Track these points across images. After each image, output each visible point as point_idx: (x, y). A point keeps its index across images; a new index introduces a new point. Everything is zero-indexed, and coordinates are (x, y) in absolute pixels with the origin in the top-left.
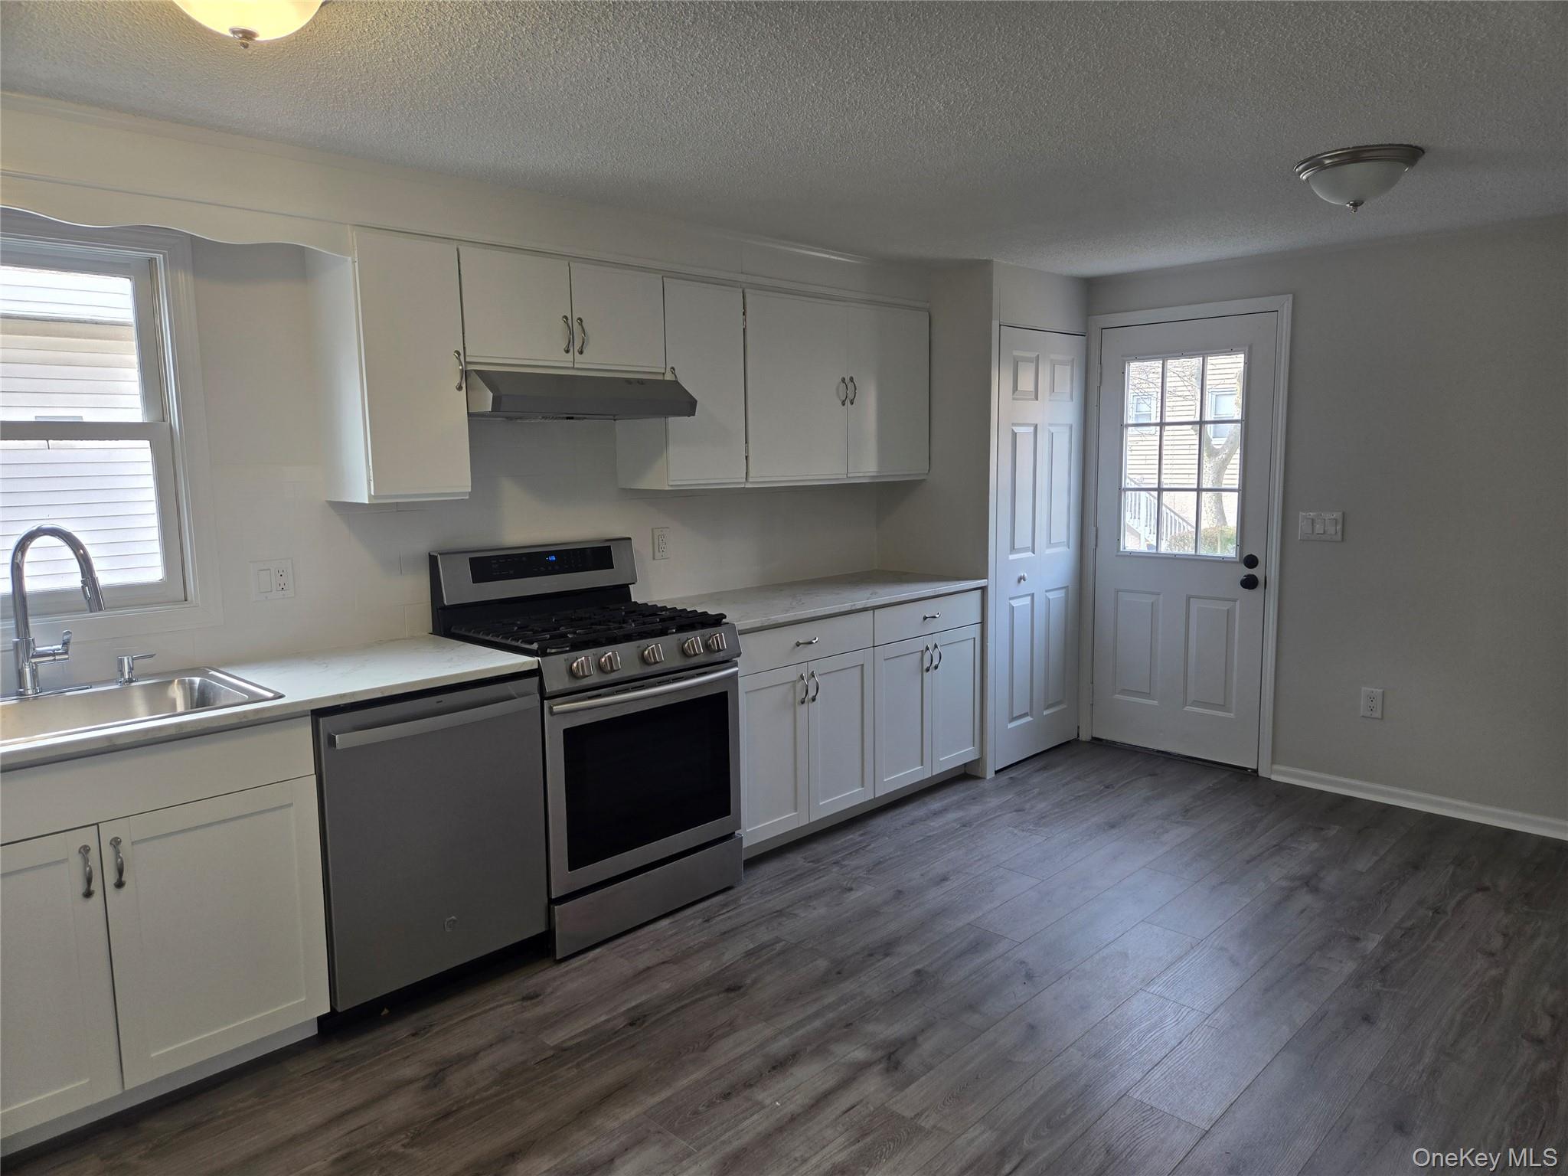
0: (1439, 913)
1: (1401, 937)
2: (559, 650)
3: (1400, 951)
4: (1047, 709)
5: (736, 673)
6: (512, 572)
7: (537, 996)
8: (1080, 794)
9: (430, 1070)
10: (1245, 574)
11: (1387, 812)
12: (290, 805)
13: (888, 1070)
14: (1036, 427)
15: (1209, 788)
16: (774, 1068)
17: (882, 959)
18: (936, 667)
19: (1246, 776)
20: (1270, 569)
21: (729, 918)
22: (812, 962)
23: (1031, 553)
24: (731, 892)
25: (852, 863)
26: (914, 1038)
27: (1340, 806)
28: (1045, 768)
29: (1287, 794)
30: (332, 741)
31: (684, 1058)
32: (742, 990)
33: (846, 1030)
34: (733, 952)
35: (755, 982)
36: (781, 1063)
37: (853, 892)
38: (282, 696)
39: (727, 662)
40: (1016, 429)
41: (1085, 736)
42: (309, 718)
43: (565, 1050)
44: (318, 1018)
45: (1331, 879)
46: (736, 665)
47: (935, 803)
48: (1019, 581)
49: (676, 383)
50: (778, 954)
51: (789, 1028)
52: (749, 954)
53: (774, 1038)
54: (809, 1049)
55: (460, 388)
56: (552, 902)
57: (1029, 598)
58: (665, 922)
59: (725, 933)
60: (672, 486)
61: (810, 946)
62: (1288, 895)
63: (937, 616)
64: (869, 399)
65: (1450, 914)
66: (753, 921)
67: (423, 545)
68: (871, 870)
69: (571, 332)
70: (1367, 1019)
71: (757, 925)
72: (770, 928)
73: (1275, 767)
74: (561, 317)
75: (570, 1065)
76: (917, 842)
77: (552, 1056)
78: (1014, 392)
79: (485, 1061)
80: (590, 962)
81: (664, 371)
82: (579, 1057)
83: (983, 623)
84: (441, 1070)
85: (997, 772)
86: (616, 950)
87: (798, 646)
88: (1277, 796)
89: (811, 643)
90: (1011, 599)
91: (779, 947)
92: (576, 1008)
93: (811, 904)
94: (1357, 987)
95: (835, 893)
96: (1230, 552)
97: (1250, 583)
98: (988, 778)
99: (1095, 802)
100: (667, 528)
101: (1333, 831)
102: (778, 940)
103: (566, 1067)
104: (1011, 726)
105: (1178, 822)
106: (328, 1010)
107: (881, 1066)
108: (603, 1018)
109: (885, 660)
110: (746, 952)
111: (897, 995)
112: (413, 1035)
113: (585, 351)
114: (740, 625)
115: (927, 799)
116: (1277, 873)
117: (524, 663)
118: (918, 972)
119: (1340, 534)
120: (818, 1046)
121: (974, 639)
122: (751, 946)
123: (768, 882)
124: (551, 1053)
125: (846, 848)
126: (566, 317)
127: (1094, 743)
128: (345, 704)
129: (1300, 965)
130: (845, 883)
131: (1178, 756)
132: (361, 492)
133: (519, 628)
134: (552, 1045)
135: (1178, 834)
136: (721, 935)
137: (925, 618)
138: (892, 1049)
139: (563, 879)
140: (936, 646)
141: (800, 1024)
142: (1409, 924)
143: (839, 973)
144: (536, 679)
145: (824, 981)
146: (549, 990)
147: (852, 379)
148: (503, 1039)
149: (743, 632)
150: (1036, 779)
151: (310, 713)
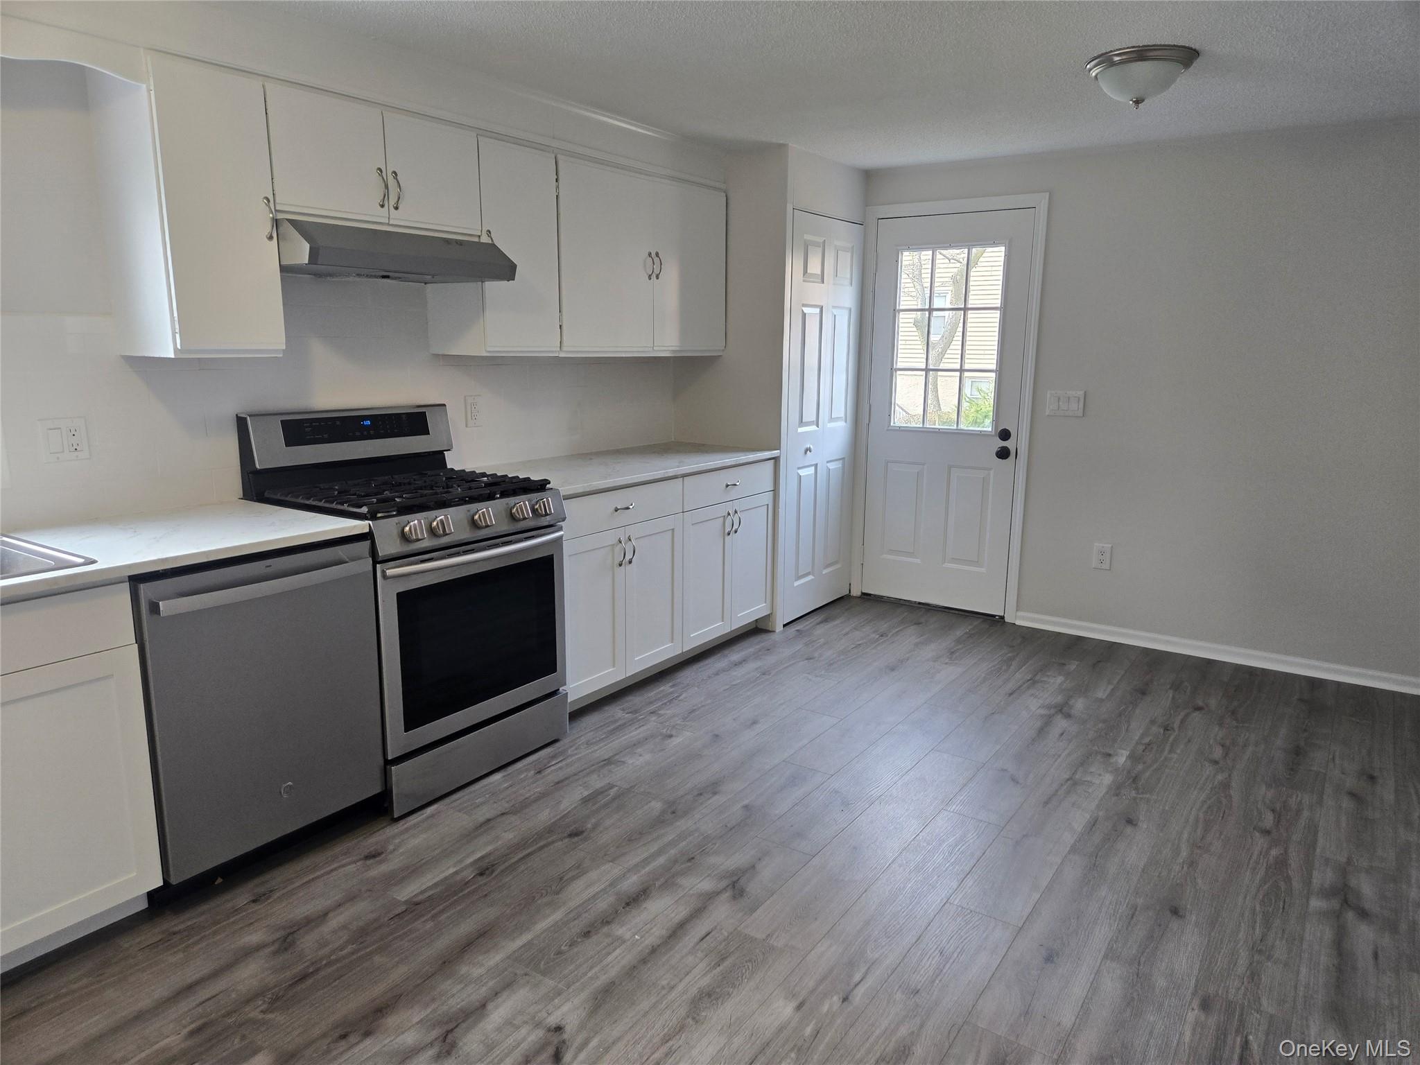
0: (1168, 730)
1: (1143, 751)
2: (386, 514)
3: (1144, 763)
4: (825, 569)
5: (561, 537)
6: (326, 436)
7: (379, 854)
8: (860, 642)
9: (278, 935)
10: (1001, 446)
11: (1113, 647)
12: (111, 676)
13: (734, 897)
14: (822, 309)
15: (966, 633)
16: (628, 904)
17: (711, 798)
18: (736, 532)
19: (994, 622)
20: (1020, 441)
21: (561, 768)
22: (647, 804)
23: (815, 427)
24: (557, 745)
25: (668, 712)
26: (753, 867)
27: (1074, 645)
28: (826, 621)
29: (1031, 636)
30: (154, 608)
31: (539, 902)
32: (585, 834)
33: (689, 864)
34: (570, 799)
35: (595, 826)
36: (634, 900)
37: (673, 739)
38: (94, 562)
39: (550, 527)
40: (806, 310)
41: (856, 592)
42: (127, 584)
43: (417, 904)
44: (148, 892)
45: (1079, 705)
46: (561, 529)
47: (735, 655)
48: (806, 453)
49: (493, 245)
50: (614, 799)
51: (636, 865)
52: (586, 800)
53: (623, 877)
54: (658, 884)
55: (271, 238)
56: (388, 763)
57: (813, 468)
58: (497, 777)
59: (558, 783)
60: (489, 352)
61: (642, 790)
62: (1047, 722)
63: (738, 484)
64: (671, 275)
65: (1177, 730)
66: (585, 769)
67: (231, 406)
68: (687, 718)
69: (387, 187)
70: (1130, 822)
71: (588, 774)
72: (601, 776)
73: (1020, 614)
74: (376, 168)
75: (425, 918)
76: (724, 690)
77: (406, 910)
78: (804, 275)
79: (335, 921)
80: (428, 818)
81: (480, 234)
82: (433, 909)
83: (775, 491)
84: (289, 934)
85: (784, 626)
86: (453, 805)
87: (616, 511)
88: (1024, 637)
89: (628, 508)
90: (799, 468)
91: (612, 792)
92: (424, 861)
93: (637, 752)
94: (1117, 795)
95: (657, 740)
96: (987, 426)
97: (1003, 454)
98: (777, 631)
99: (873, 649)
100: (479, 395)
101: (1073, 666)
102: (611, 786)
103: (423, 919)
104: (796, 584)
105: (946, 664)
106: (161, 884)
107: (727, 894)
108: (452, 870)
109: (693, 525)
110: (582, 799)
111: (731, 829)
112: (254, 901)
113: (401, 207)
114: (564, 491)
115: (726, 652)
116: (1034, 704)
117: (355, 526)
118: (746, 807)
119: (1081, 410)
120: (665, 880)
121: (768, 505)
122: (586, 793)
123: (592, 733)
124: (404, 908)
125: (659, 699)
126: (380, 169)
127: (864, 598)
128: (165, 570)
129: (1068, 780)
130: (665, 730)
131: (936, 606)
132: (165, 346)
133: (338, 493)
134: (403, 900)
135: (950, 673)
136: (555, 785)
137: (727, 486)
138: (735, 878)
139: (399, 739)
140: (736, 512)
141: (646, 862)
142: (1147, 740)
143: (674, 813)
144: (367, 543)
145: (659, 822)
146: (391, 847)
147: (657, 254)
148: (351, 898)
149: (568, 498)
150: (820, 630)
151: (127, 580)
